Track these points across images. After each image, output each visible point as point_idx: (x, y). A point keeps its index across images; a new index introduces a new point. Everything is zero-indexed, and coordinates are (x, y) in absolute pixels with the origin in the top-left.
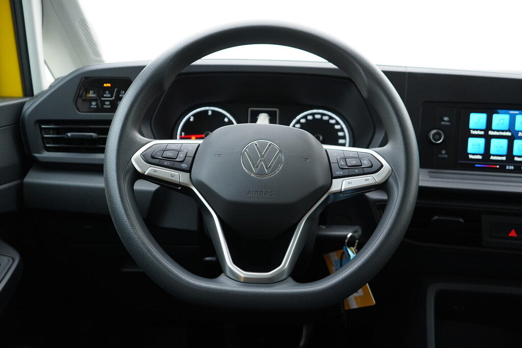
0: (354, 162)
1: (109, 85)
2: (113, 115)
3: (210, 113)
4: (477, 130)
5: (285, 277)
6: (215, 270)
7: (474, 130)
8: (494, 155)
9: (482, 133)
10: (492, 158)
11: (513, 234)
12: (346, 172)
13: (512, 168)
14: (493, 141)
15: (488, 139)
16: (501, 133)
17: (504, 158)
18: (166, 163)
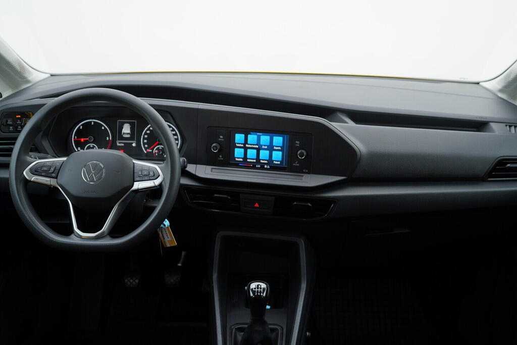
0: (145, 173)
1: (20, 116)
2: (19, 135)
3: (93, 123)
4: (239, 144)
5: (105, 234)
6: (69, 231)
7: (238, 144)
8: (249, 159)
9: (242, 145)
10: (248, 160)
11: (257, 205)
12: (141, 179)
13: (259, 166)
14: (249, 150)
15: (246, 149)
16: (253, 146)
17: (255, 161)
18: (43, 174)
